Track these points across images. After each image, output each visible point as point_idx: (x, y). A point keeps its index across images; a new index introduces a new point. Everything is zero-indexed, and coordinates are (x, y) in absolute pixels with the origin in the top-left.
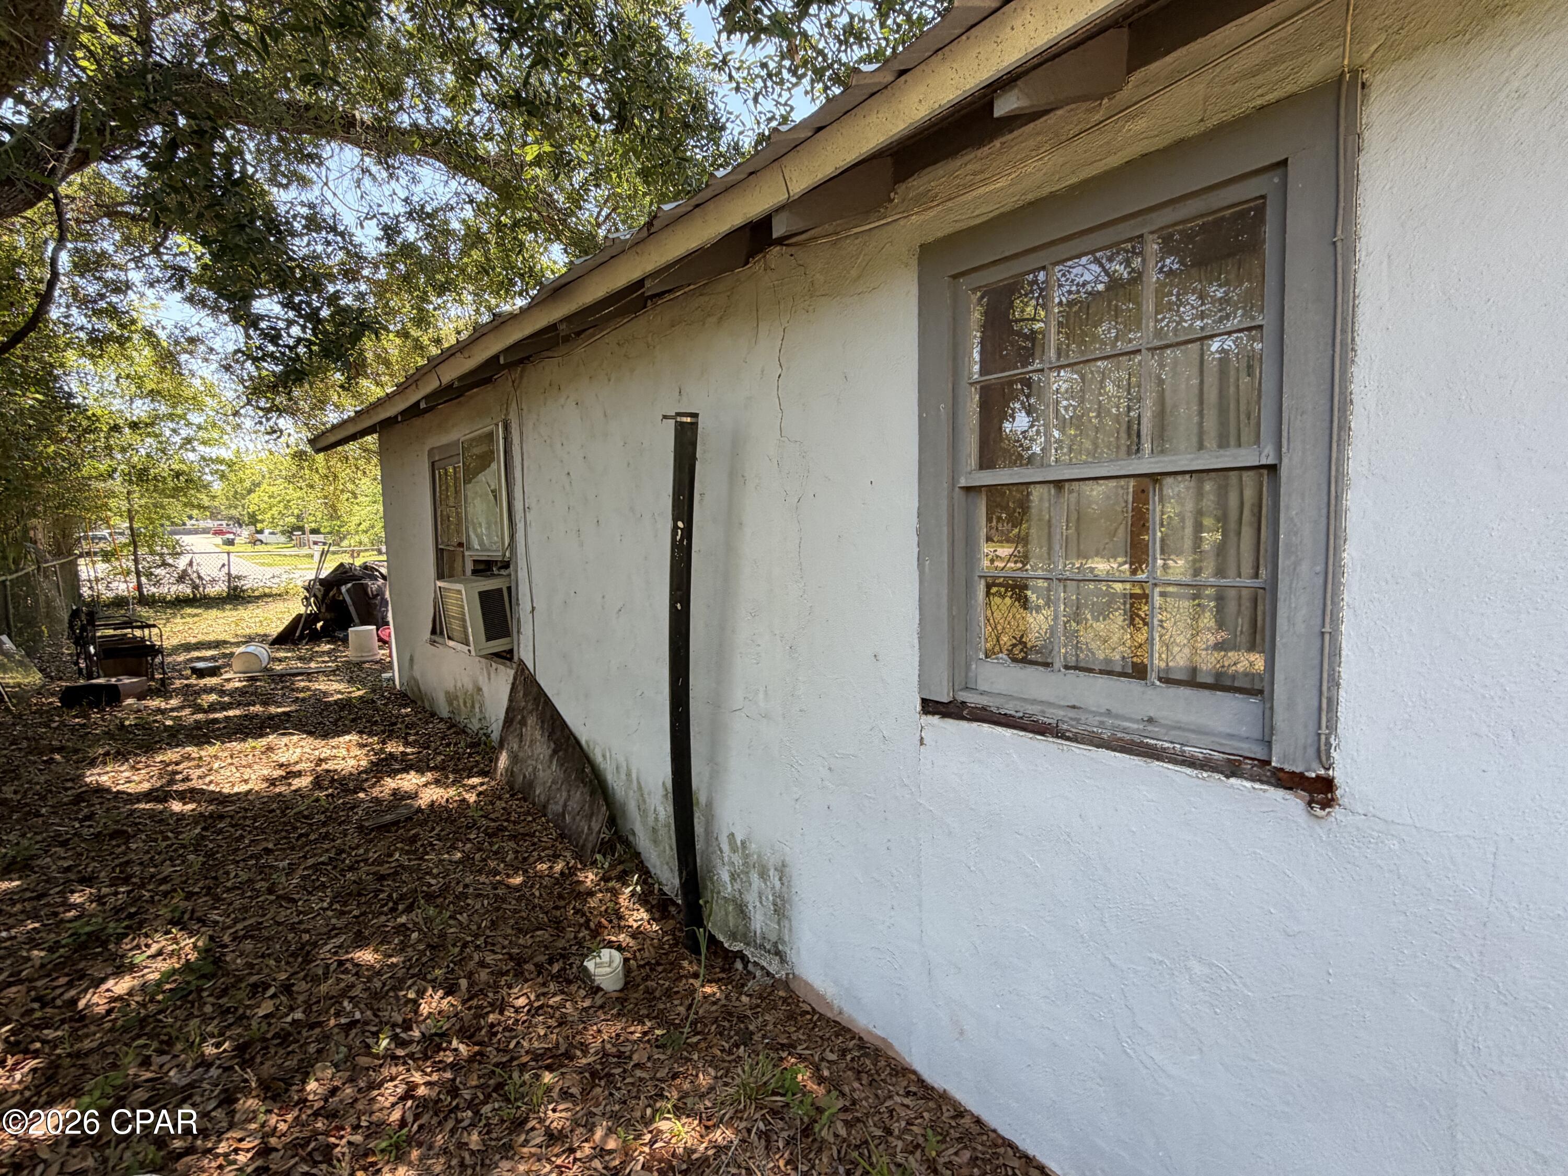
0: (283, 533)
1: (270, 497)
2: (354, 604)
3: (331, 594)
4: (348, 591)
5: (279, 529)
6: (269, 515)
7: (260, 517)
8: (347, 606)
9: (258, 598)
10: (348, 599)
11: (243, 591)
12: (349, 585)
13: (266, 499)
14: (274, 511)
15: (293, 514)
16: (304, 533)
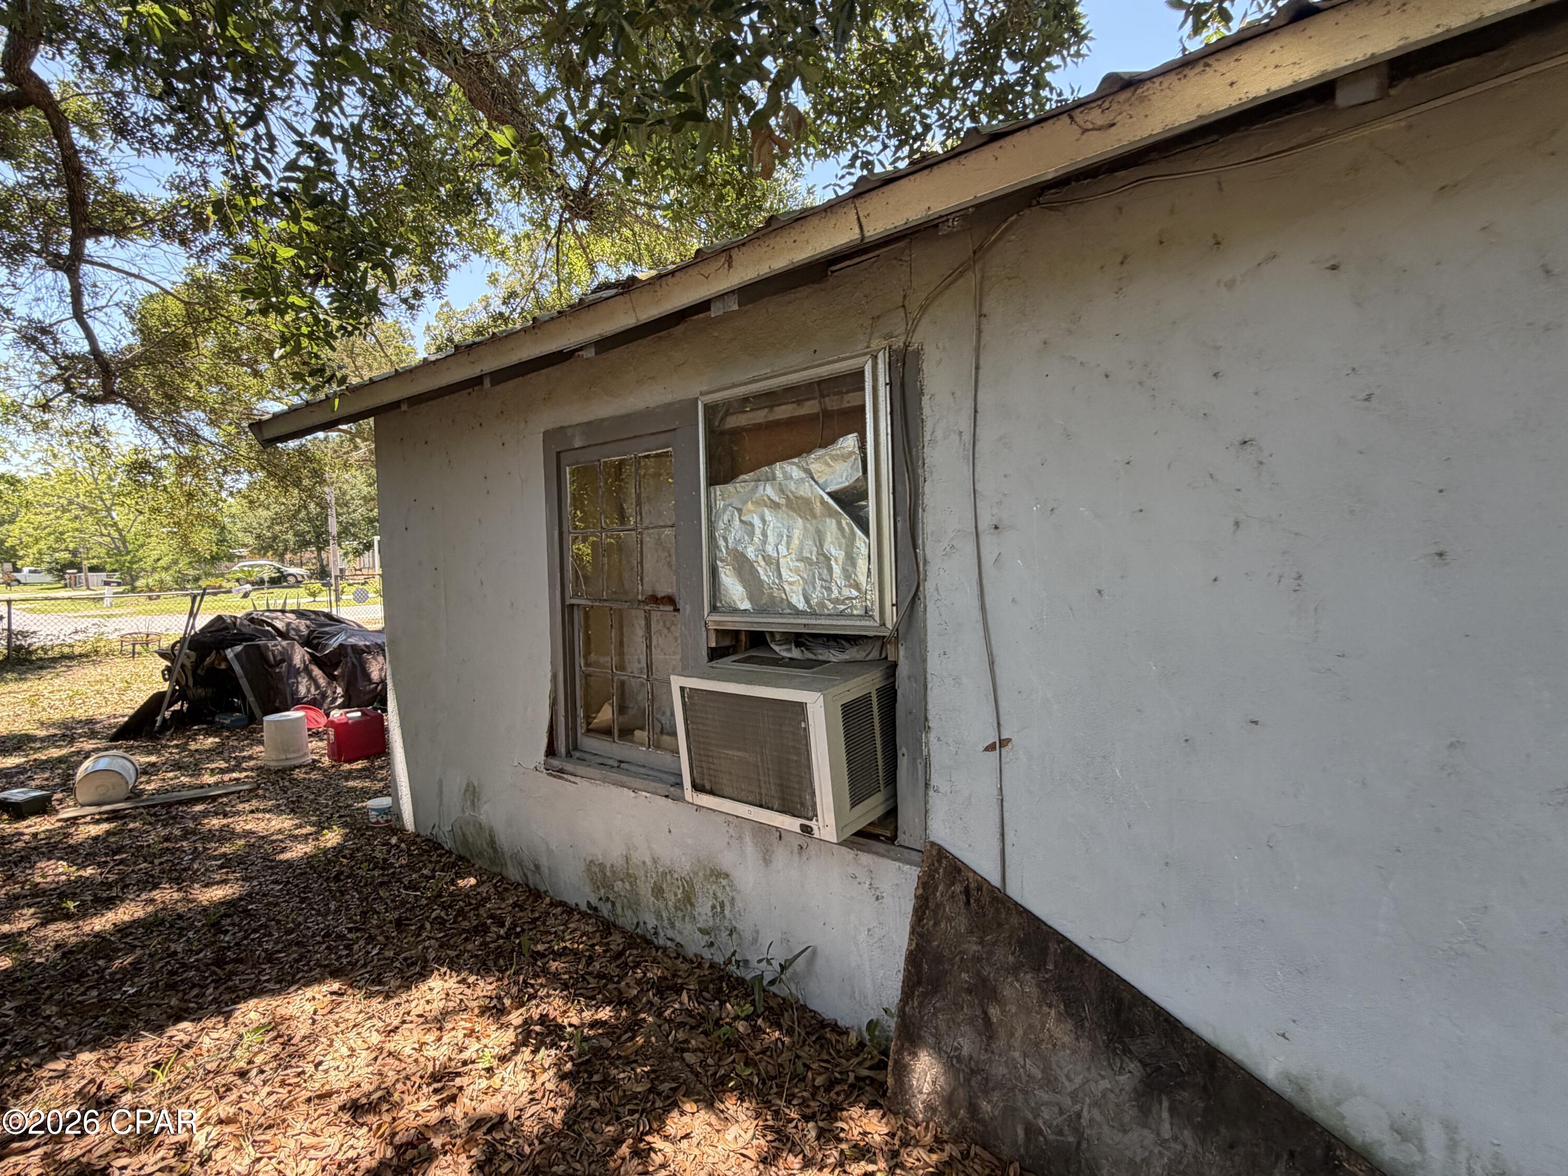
0: (49, 571)
1: (35, 529)
2: (246, 674)
3: (208, 660)
4: (237, 656)
5: (44, 566)
6: (35, 550)
7: (21, 553)
8: (235, 679)
9: (54, 660)
10: (237, 667)
11: (30, 653)
12: (239, 648)
13: (30, 531)
14: (42, 545)
15: (66, 549)
16: (80, 571)
